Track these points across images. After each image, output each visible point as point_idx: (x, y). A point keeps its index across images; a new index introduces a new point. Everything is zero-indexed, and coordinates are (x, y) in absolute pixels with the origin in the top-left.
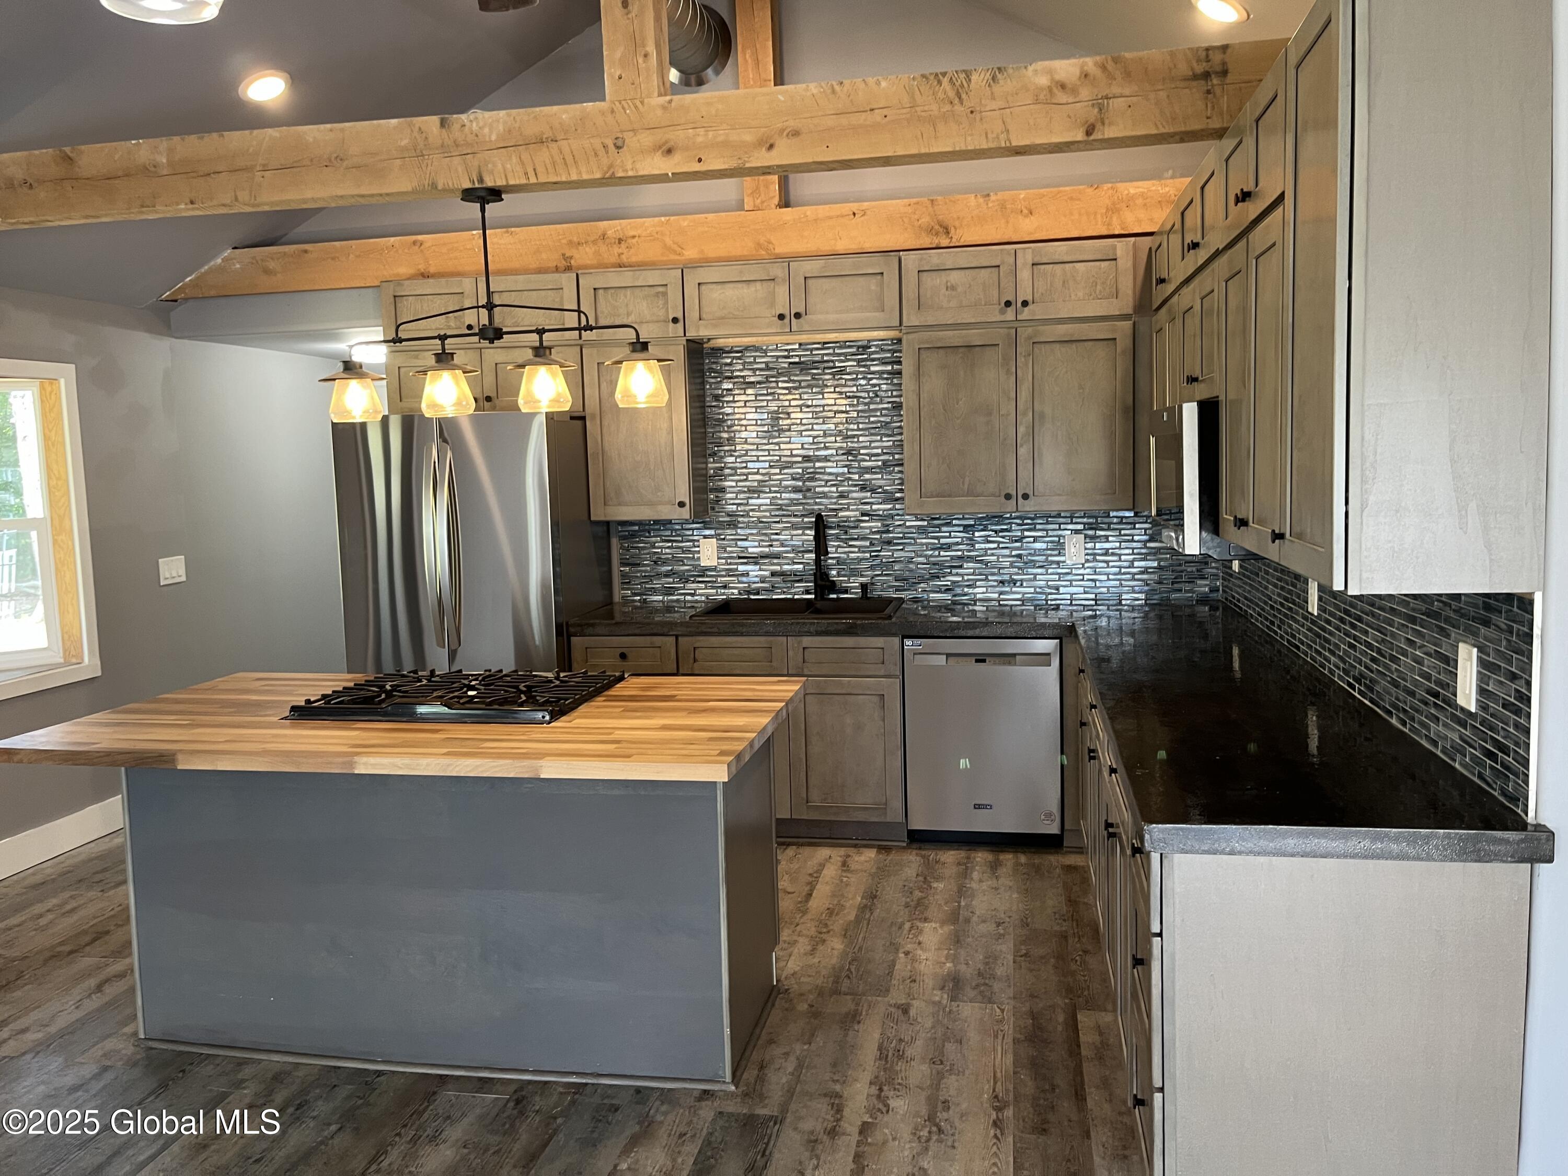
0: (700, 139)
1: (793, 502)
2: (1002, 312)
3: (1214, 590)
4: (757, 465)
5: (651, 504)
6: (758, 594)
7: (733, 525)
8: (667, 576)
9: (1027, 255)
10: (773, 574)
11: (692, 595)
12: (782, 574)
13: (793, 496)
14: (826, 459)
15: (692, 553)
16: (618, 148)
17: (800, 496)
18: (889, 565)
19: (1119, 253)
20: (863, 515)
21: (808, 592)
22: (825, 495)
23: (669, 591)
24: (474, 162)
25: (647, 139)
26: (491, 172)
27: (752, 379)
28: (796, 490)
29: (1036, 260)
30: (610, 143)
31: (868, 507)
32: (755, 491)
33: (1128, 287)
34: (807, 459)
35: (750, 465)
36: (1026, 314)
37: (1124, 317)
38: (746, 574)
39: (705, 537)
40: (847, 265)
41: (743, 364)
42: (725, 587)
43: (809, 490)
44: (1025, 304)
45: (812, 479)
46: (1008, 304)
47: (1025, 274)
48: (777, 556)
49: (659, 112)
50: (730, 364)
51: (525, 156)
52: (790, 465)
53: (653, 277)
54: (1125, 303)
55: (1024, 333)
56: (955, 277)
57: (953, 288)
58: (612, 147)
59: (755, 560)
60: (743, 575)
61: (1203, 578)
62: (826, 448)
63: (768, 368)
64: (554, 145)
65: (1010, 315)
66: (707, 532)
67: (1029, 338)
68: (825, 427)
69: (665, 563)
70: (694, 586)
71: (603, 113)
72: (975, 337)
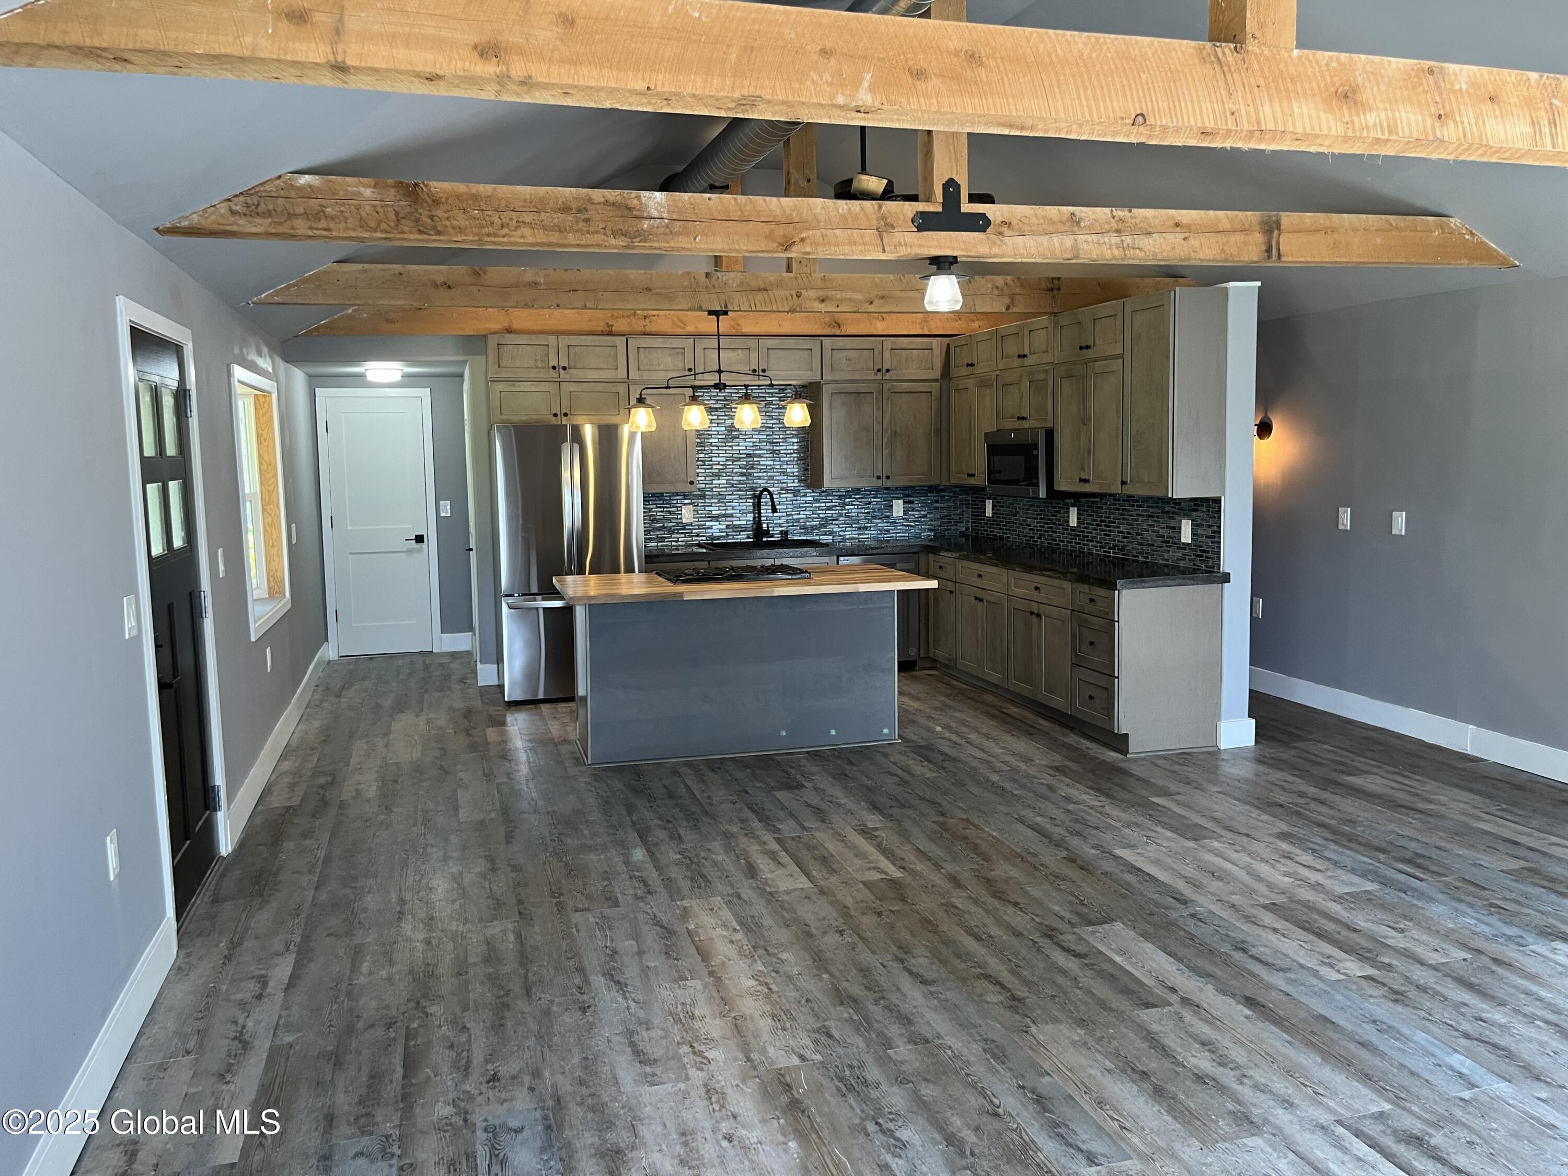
0: (839, 296)
1: (740, 482)
2: (876, 375)
3: (967, 529)
4: (719, 459)
5: (671, 482)
6: (718, 539)
7: (703, 497)
8: (660, 530)
9: (888, 343)
10: (728, 527)
11: (676, 542)
12: (735, 527)
13: (740, 478)
14: (760, 456)
15: (677, 513)
16: (798, 297)
17: (744, 478)
18: (798, 520)
19: (934, 346)
20: (782, 489)
21: (748, 537)
22: (759, 478)
23: (662, 539)
24: (723, 297)
25: (813, 294)
26: (732, 303)
27: (716, 406)
28: (742, 475)
29: (894, 347)
30: (794, 293)
31: (785, 485)
32: (717, 476)
33: (938, 363)
34: (749, 455)
35: (714, 459)
36: (887, 376)
37: (936, 380)
38: (711, 528)
39: (685, 504)
40: (792, 343)
41: (710, 396)
42: (697, 536)
43: (750, 474)
44: (888, 371)
45: (753, 468)
46: (879, 370)
47: (887, 355)
48: (731, 516)
49: (819, 281)
50: (702, 396)
51: (750, 297)
52: (739, 459)
53: (676, 342)
54: (936, 373)
55: (887, 386)
56: (851, 354)
57: (850, 360)
58: (795, 296)
59: (716, 518)
60: (709, 528)
61: (962, 522)
62: (760, 449)
63: (725, 400)
64: (765, 292)
65: (879, 376)
66: (686, 501)
67: (889, 390)
68: (760, 437)
69: (658, 521)
70: (678, 536)
71: (791, 279)
72: (861, 387)
